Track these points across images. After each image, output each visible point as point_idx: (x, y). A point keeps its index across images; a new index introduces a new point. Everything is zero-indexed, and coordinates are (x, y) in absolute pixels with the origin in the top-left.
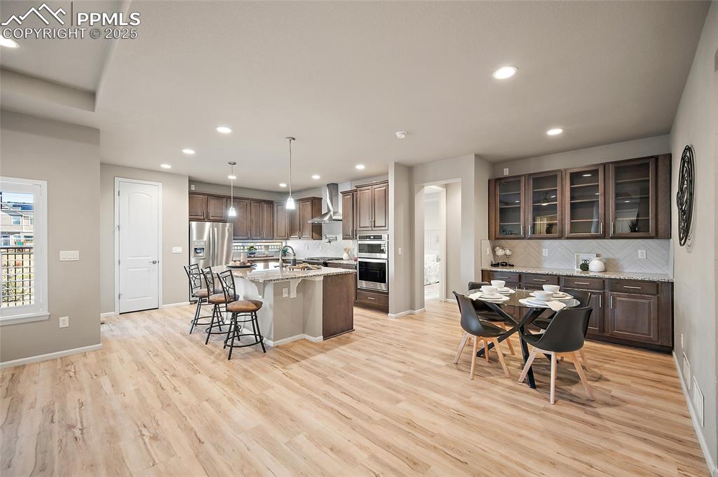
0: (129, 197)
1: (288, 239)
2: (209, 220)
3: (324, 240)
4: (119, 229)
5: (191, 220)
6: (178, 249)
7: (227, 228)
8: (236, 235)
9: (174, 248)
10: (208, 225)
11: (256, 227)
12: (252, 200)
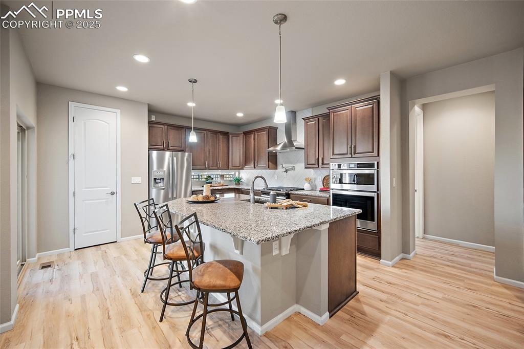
0: (85, 123)
1: (242, 169)
2: (169, 150)
3: (280, 170)
4: (74, 158)
5: (150, 149)
6: (137, 180)
7: (186, 158)
8: (195, 165)
9: (133, 178)
10: (168, 154)
11: (213, 158)
12: (209, 130)
